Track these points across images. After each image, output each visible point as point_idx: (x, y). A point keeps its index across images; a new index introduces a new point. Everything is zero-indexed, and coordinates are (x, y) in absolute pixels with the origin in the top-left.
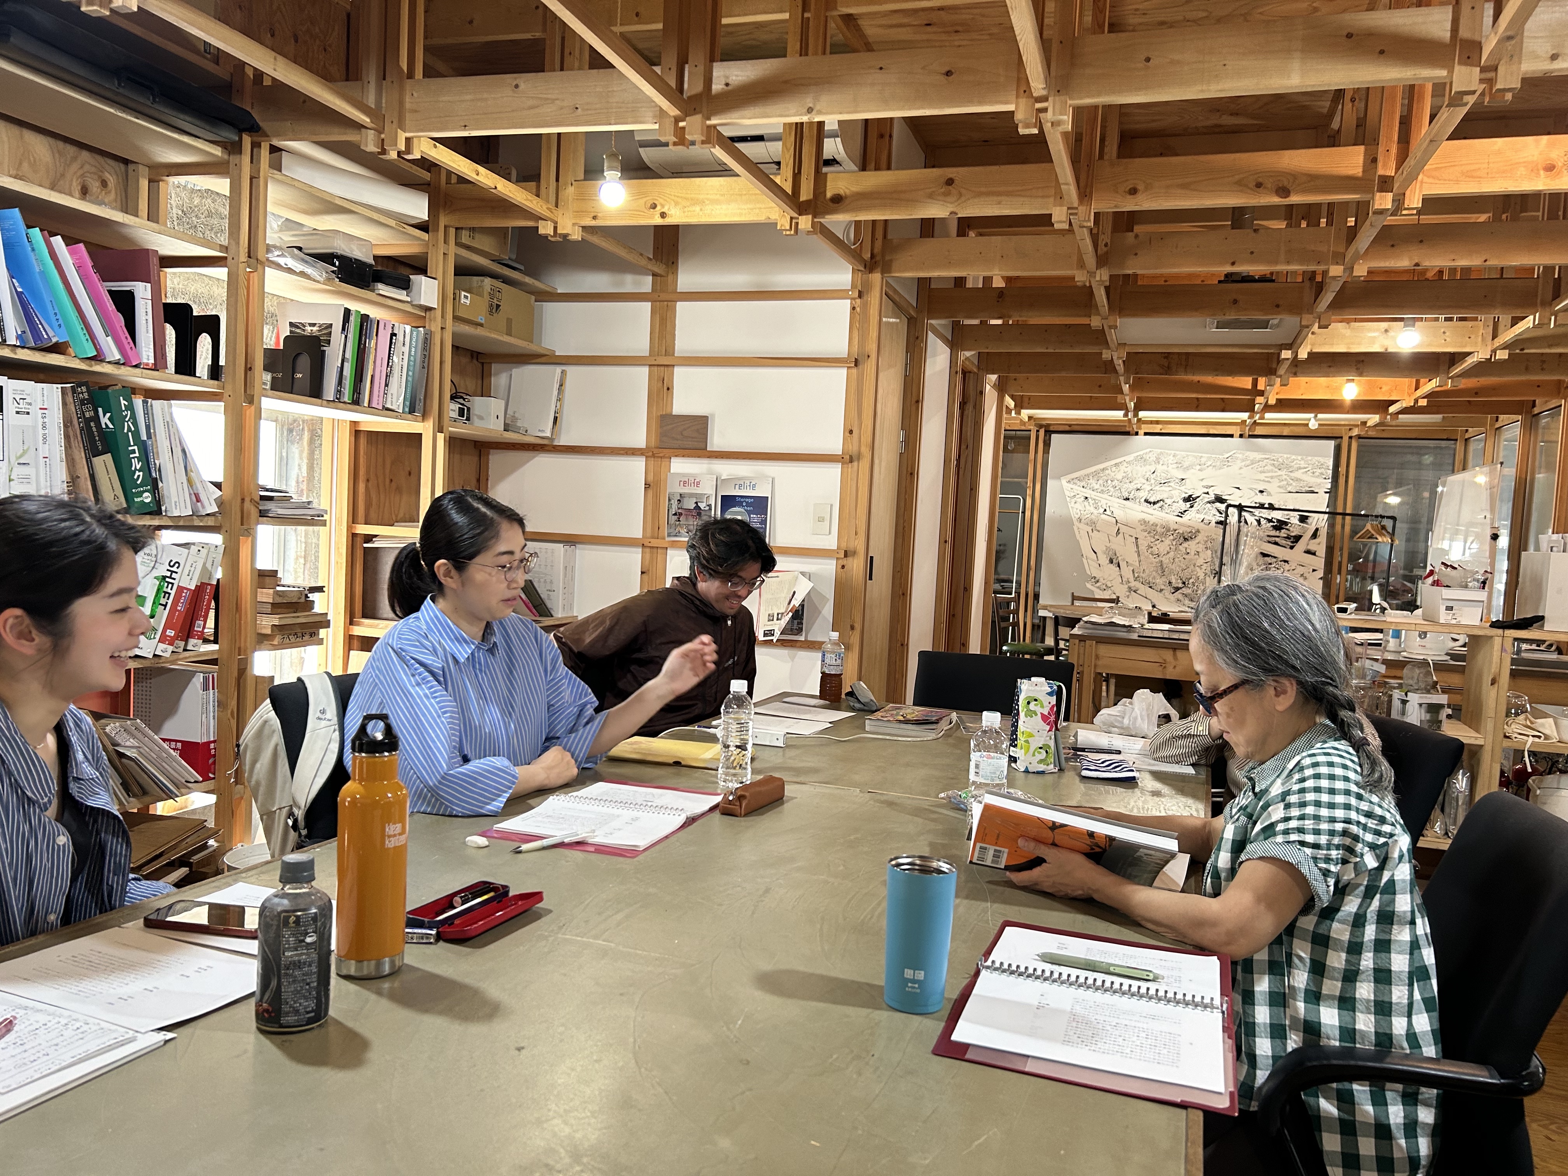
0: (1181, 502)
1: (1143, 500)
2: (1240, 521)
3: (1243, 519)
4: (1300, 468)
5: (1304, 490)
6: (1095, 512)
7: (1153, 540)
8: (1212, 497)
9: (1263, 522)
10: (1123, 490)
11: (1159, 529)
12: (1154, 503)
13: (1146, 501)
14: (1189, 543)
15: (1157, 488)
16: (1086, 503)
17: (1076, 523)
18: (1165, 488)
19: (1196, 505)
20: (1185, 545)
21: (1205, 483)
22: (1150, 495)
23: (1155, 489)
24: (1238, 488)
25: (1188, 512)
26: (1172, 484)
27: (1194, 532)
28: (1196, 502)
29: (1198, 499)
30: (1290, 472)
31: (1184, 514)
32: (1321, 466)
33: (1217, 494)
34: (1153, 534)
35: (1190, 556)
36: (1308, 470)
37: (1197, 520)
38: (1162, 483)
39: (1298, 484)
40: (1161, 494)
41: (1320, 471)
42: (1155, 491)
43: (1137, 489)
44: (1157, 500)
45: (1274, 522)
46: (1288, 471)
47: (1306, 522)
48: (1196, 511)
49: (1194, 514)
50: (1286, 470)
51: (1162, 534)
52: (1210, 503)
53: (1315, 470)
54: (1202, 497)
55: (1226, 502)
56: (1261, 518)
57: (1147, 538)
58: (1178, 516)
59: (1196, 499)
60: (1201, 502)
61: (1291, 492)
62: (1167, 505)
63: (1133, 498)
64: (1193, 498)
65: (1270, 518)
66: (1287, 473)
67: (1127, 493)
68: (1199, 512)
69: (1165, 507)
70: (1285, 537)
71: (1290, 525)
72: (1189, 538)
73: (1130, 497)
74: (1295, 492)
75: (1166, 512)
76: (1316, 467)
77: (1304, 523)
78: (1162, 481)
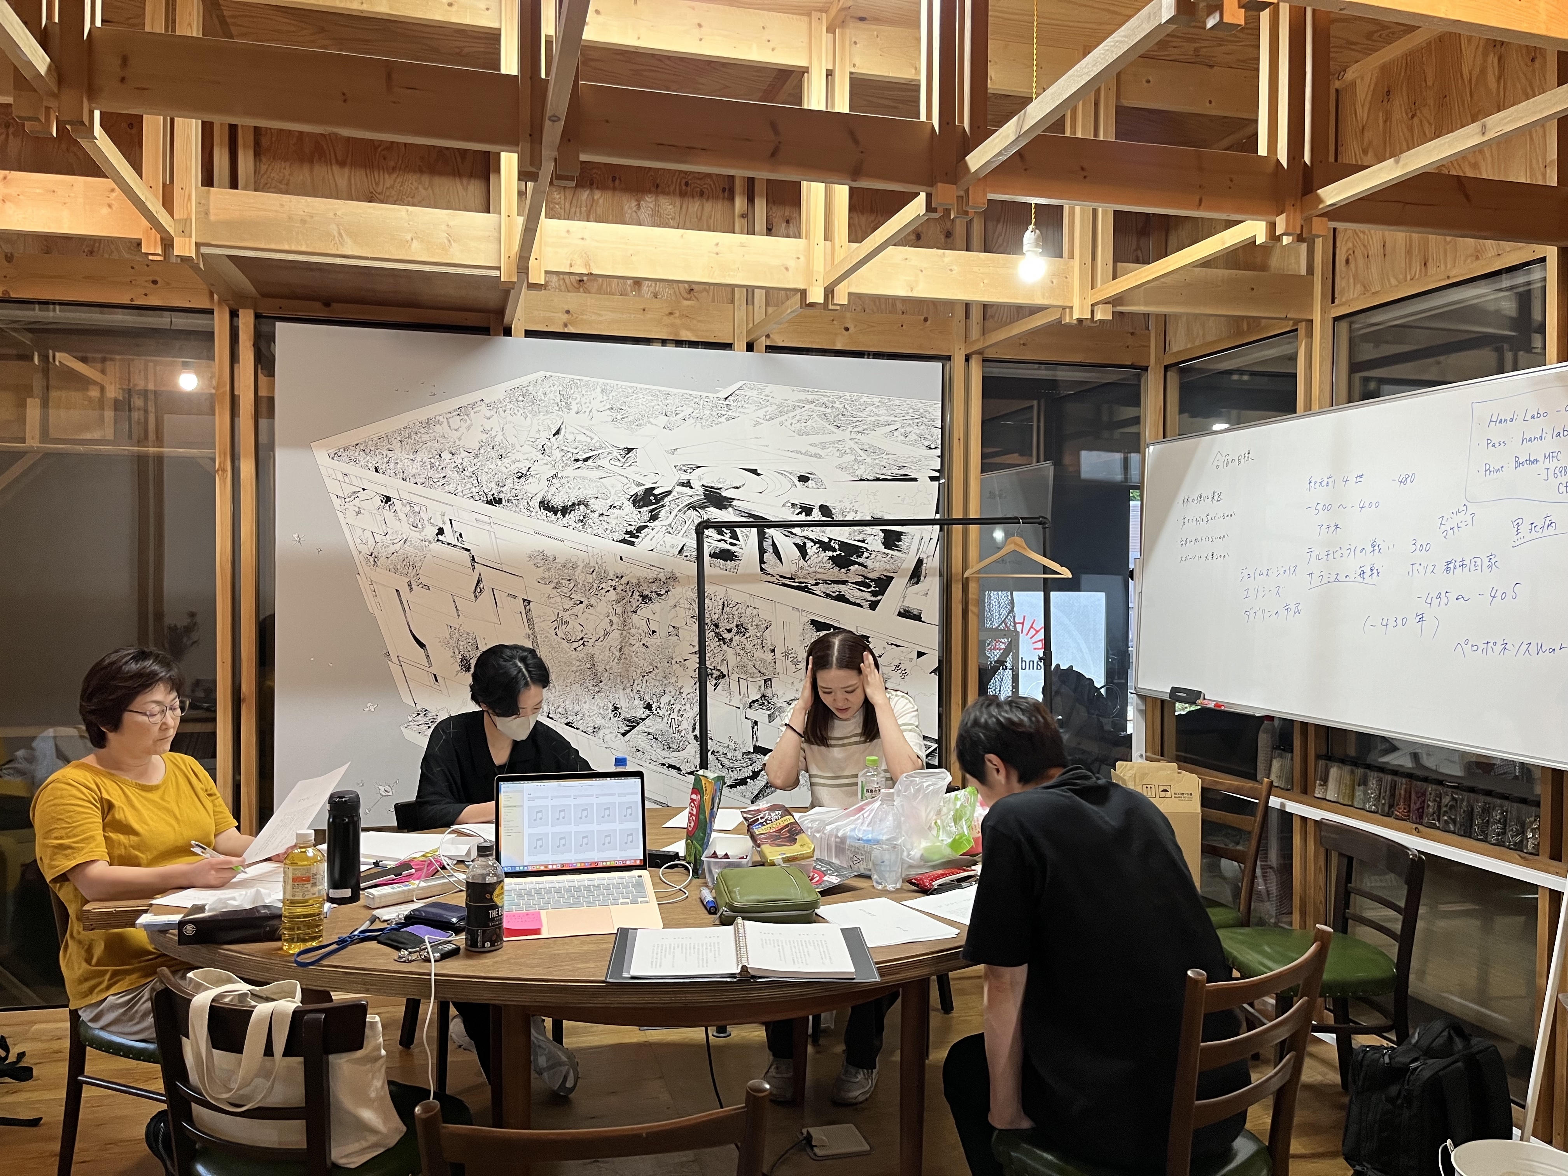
0: (629, 506)
1: (535, 503)
2: (762, 551)
3: (767, 544)
4: (877, 425)
5: (888, 473)
6: (414, 535)
7: (568, 604)
8: (697, 494)
9: (811, 549)
10: (483, 478)
11: (580, 576)
12: (565, 511)
13: (545, 505)
14: (656, 606)
15: (570, 471)
16: (388, 514)
17: (365, 568)
18: (588, 472)
19: (663, 513)
20: (646, 611)
21: (681, 459)
22: (553, 489)
23: (565, 474)
24: (754, 472)
25: (646, 530)
26: (604, 462)
27: (663, 579)
28: (663, 506)
29: (666, 499)
30: (859, 432)
31: (637, 537)
32: (919, 419)
33: (709, 485)
34: (566, 590)
35: (659, 640)
36: (893, 427)
37: (668, 548)
38: (581, 458)
39: (877, 461)
40: (579, 488)
41: (918, 432)
42: (564, 481)
43: (520, 474)
44: (570, 503)
45: (834, 550)
46: (855, 430)
47: (897, 546)
48: (665, 528)
49: (661, 535)
50: (850, 429)
51: (588, 588)
52: (694, 508)
53: (909, 429)
54: (674, 493)
55: (730, 506)
56: (806, 541)
57: (552, 600)
58: (623, 541)
59: (662, 498)
60: (673, 506)
61: (861, 480)
62: (596, 514)
63: (511, 498)
64: (655, 496)
65: (827, 540)
66: (853, 436)
67: (493, 485)
68: (670, 529)
69: (591, 521)
70: (856, 583)
71: (866, 554)
72: (654, 596)
73: (502, 496)
74: (872, 478)
75: (595, 532)
76: (911, 422)
77: (894, 550)
78: (580, 453)
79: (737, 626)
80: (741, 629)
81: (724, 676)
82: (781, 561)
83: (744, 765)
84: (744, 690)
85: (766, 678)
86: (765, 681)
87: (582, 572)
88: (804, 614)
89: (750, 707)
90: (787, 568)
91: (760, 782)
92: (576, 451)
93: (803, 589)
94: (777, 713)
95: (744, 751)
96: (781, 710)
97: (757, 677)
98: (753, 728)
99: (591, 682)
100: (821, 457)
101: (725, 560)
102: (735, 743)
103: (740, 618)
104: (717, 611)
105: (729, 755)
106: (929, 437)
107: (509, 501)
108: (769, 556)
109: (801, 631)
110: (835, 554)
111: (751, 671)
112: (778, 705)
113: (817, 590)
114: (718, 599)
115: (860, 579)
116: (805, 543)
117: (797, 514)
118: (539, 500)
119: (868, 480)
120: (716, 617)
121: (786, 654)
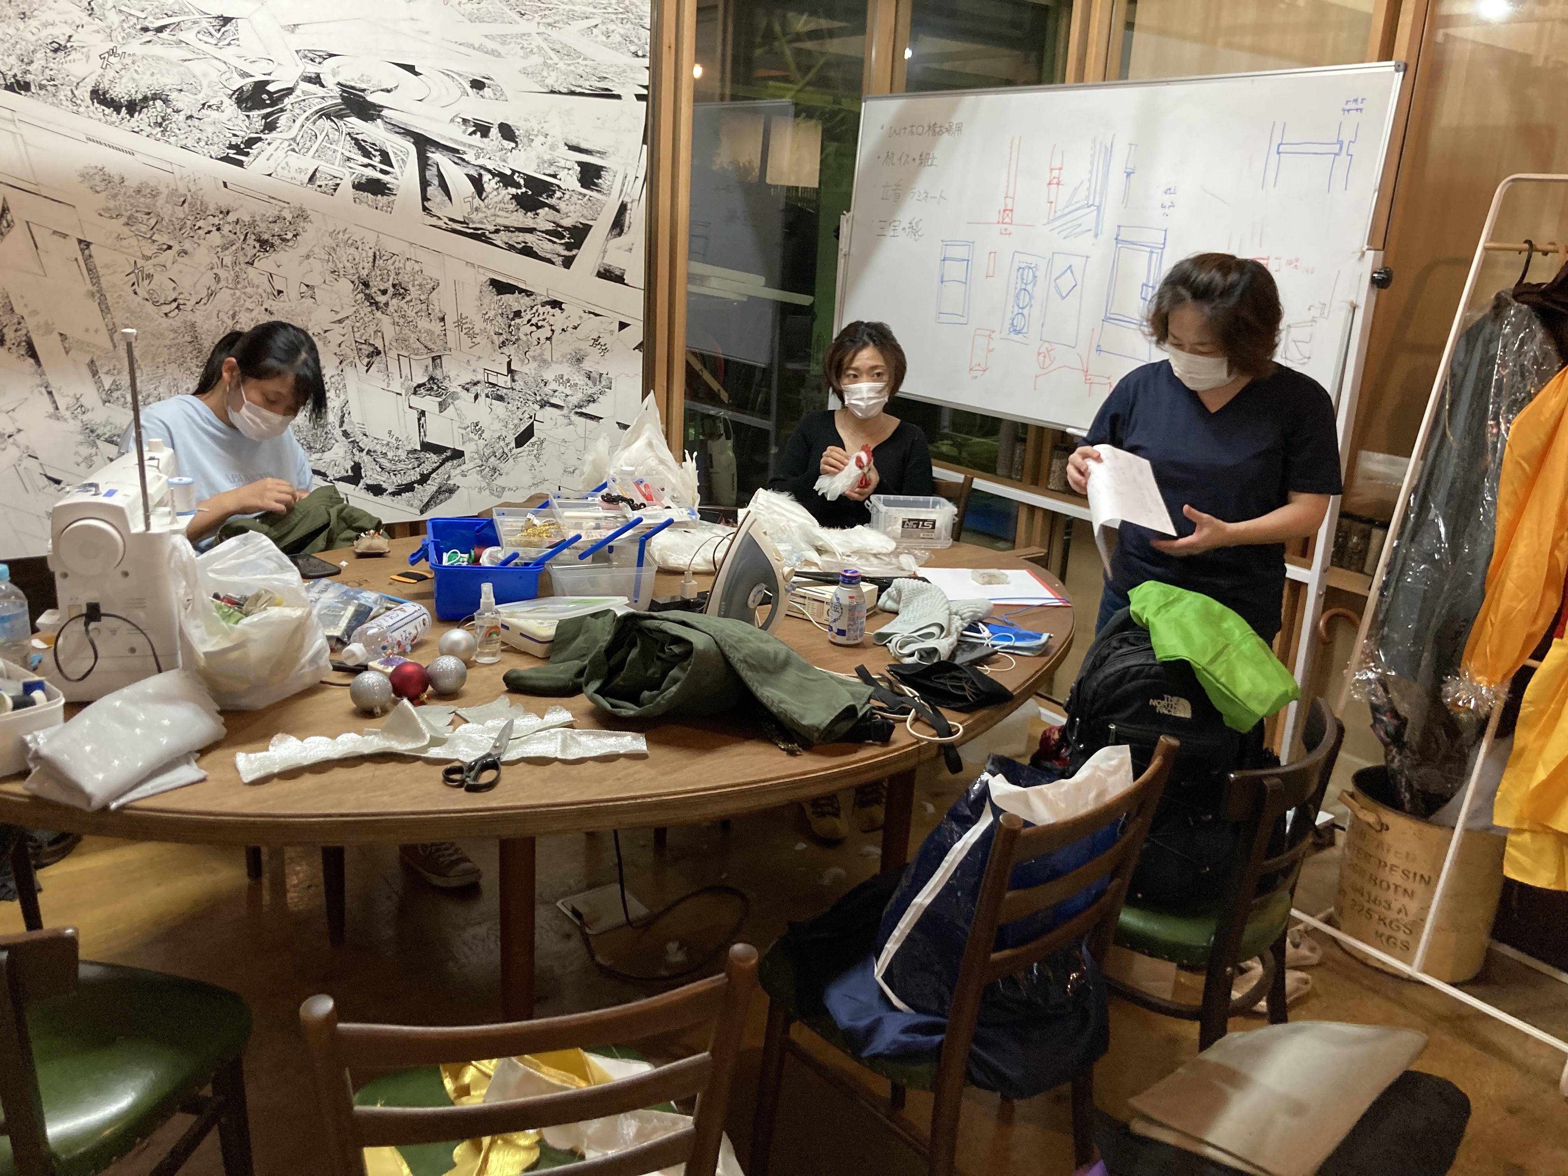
0: (230, 107)
1: (84, 93)
2: (424, 183)
3: (431, 174)
4: (572, 16)
5: (587, 85)
7: (149, 249)
8: (332, 96)
9: (490, 183)
11: (163, 208)
12: (132, 107)
13: (99, 96)
14: (281, 256)
15: (135, 46)
18: (163, 49)
19: (283, 121)
20: (266, 263)
21: (307, 40)
22: (110, 74)
23: (128, 49)
24: (411, 69)
25: (259, 144)
26: (189, 36)
27: (289, 217)
28: (282, 110)
29: (286, 100)
30: (549, 25)
31: (247, 154)
32: (624, 14)
33: (348, 83)
34: (144, 228)
35: (289, 304)
36: (592, 22)
37: (293, 174)
38: (151, 26)
39: (572, 68)
40: (153, 74)
41: (622, 32)
42: (128, 60)
43: (55, 45)
44: (140, 97)
45: (518, 186)
46: (544, 20)
47: (596, 185)
48: (286, 143)
49: (281, 154)
50: (537, 19)
51: (178, 227)
52: (328, 116)
53: (611, 27)
54: (298, 92)
55: (380, 117)
56: (482, 172)
57: (124, 243)
58: (226, 159)
59: (281, 99)
60: (297, 111)
61: (552, 92)
62: (181, 117)
63: (44, 82)
64: (269, 93)
65: (509, 172)
66: (542, 29)
67: (13, 60)
68: (294, 146)
69: (174, 125)
70: (547, 232)
71: (558, 194)
72: (277, 241)
73: (29, 78)
74: (565, 91)
75: (183, 143)
76: (614, 17)
77: (592, 190)
78: (150, 18)
79: (394, 286)
80: (400, 291)
81: (379, 353)
82: (450, 199)
83: (410, 466)
84: (406, 371)
85: (434, 355)
86: (434, 359)
87: (167, 202)
88: (481, 271)
89: (415, 393)
90: (458, 209)
91: (431, 487)
92: (143, 15)
93: (479, 236)
94: (450, 401)
95: (409, 448)
96: (454, 396)
97: (422, 354)
98: (419, 420)
99: (194, 361)
100: (499, 55)
101: (375, 193)
102: (397, 439)
103: (397, 274)
104: (366, 265)
105: (390, 455)
106: (636, 41)
107: (42, 87)
108: (433, 191)
109: (478, 293)
110: (519, 192)
111: (414, 346)
112: (451, 390)
113: (498, 239)
114: (367, 248)
115: (550, 226)
116: (480, 175)
117: (470, 134)
118: (90, 89)
119: (560, 93)
120: (365, 272)
121: (460, 323)
